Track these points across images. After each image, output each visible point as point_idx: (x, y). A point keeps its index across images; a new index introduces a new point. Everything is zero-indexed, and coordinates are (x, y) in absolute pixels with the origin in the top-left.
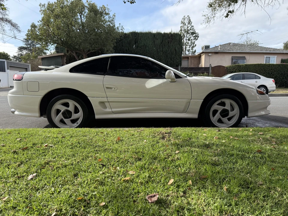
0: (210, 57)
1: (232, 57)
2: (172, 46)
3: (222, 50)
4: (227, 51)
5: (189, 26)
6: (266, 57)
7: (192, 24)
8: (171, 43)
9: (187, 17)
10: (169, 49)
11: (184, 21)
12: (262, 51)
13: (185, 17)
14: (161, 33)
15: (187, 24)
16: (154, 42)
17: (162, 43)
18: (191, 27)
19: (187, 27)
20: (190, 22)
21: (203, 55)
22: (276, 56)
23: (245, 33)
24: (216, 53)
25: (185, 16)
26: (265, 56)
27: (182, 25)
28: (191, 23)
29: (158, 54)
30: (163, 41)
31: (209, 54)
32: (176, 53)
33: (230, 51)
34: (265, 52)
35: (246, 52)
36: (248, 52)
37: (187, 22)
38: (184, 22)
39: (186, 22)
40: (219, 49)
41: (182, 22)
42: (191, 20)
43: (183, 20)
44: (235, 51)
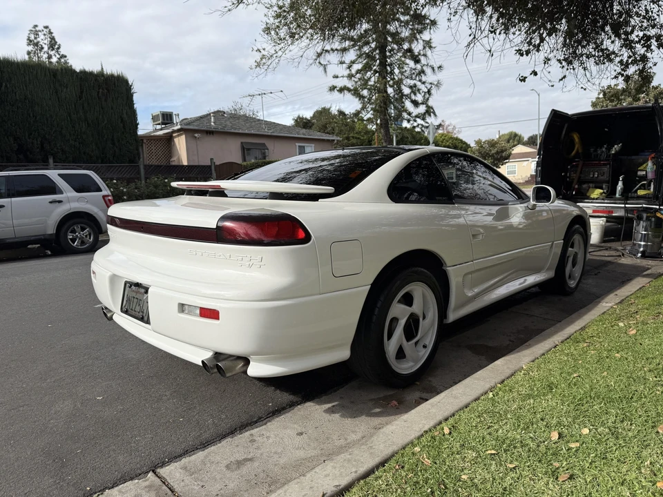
0: (198, 142)
1: (242, 143)
2: (112, 109)
3: (220, 128)
4: (233, 131)
5: (52, 53)
6: (299, 146)
7: (62, 51)
8: (106, 100)
9: (45, 30)
10: (103, 116)
11: (35, 38)
12: (291, 133)
13: (37, 29)
14: (75, 71)
15: (46, 48)
16: (56, 92)
17: (80, 98)
18: (58, 56)
19: (46, 55)
20: (53, 44)
21: (181, 135)
22: (313, 145)
23: (258, 93)
24: (210, 133)
25: (36, 26)
26: (297, 144)
27: (30, 48)
28: (57, 46)
29: (73, 127)
30: (82, 92)
31: (196, 135)
32: (124, 127)
33: (237, 131)
34: (297, 136)
35: (266, 134)
36: (269, 134)
37: (46, 42)
38: (36, 41)
39: (43, 40)
40: (212, 124)
41: (31, 41)
42: (57, 40)
43: (32, 37)
44: (246, 132)
